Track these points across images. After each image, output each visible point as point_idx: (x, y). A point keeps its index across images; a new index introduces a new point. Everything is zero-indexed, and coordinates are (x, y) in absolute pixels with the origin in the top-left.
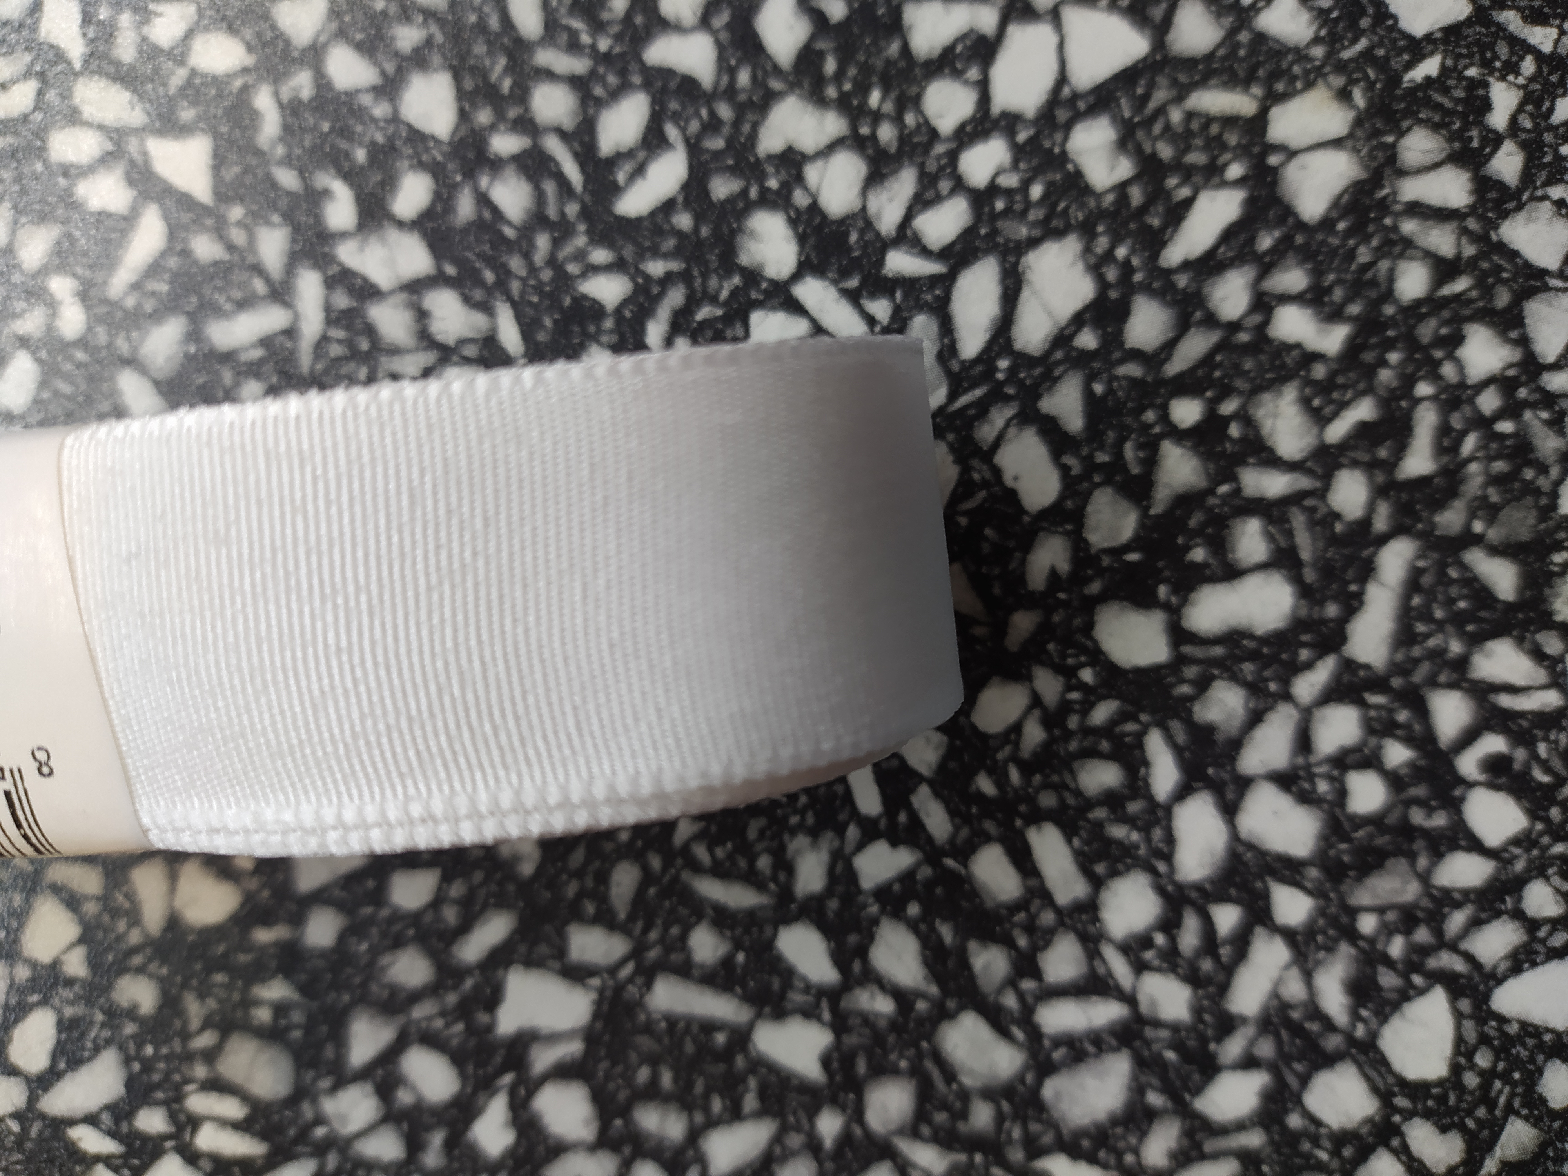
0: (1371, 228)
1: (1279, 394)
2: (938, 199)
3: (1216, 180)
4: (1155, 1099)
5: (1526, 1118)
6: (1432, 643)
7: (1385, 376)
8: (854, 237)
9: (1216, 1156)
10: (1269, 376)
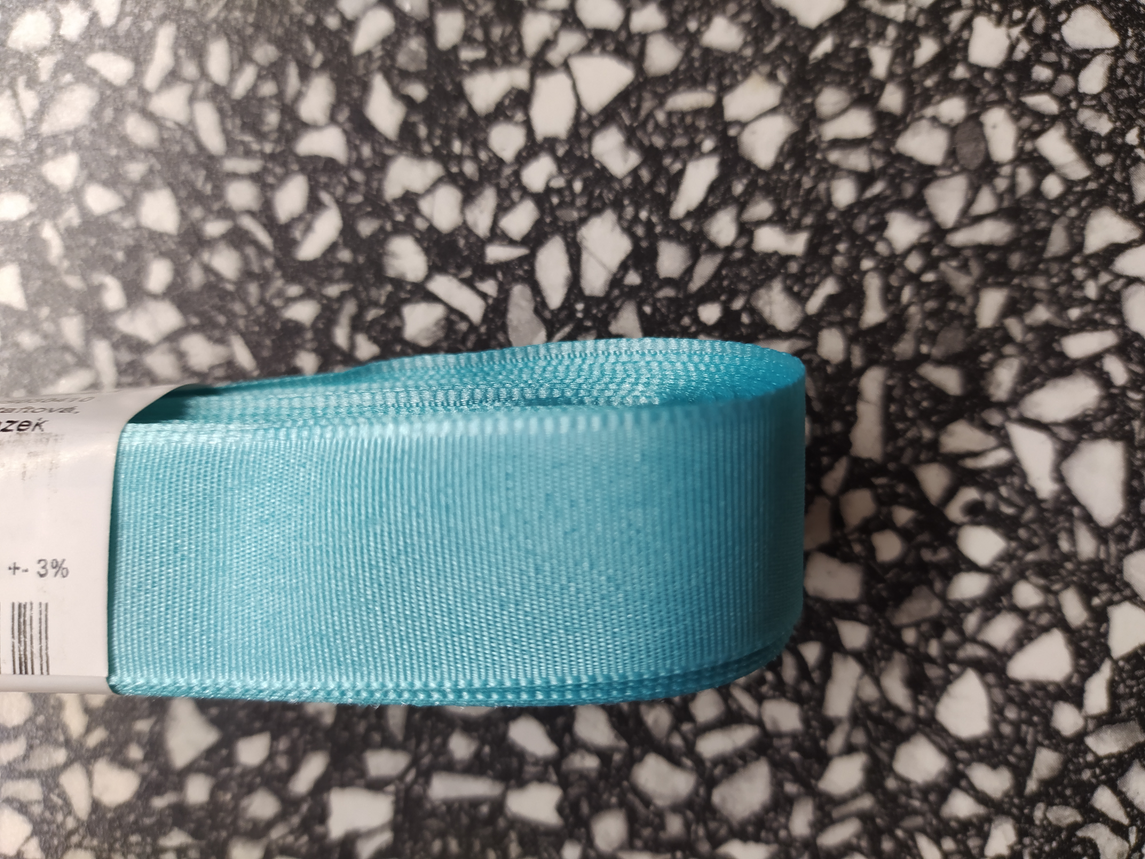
0: (808, 163)
1: (770, 288)
2: (513, 205)
3: (697, 154)
4: (791, 788)
5: (1048, 747)
6: (910, 434)
7: (839, 261)
8: (462, 242)
9: (843, 819)
10: (760, 277)
